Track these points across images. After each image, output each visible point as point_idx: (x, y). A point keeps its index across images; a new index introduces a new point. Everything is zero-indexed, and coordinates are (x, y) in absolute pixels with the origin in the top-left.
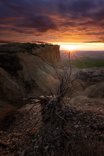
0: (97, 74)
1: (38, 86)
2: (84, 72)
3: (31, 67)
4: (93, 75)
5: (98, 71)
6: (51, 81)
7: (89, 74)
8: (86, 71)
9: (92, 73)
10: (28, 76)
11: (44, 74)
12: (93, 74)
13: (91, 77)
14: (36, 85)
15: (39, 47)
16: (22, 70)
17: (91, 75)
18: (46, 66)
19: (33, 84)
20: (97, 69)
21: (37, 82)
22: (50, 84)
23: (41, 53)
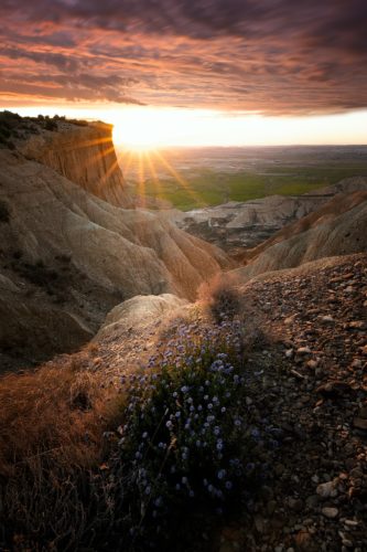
0: (240, 225)
1: (84, 277)
2: (199, 222)
3: (38, 207)
4: (227, 230)
5: (242, 214)
6: (125, 252)
7: (217, 225)
8: (206, 218)
9: (224, 221)
10: (36, 242)
11: (95, 232)
12: (229, 226)
13: (222, 238)
14: (78, 272)
15: (34, 131)
16: (7, 220)
17: (222, 231)
18: (90, 201)
19: (64, 270)
20: (239, 207)
21: (76, 263)
22: (125, 263)
23: (46, 153)
